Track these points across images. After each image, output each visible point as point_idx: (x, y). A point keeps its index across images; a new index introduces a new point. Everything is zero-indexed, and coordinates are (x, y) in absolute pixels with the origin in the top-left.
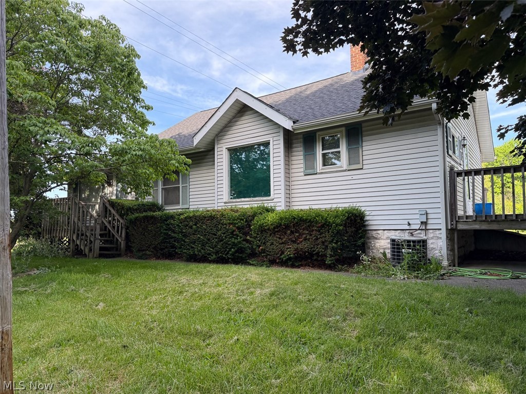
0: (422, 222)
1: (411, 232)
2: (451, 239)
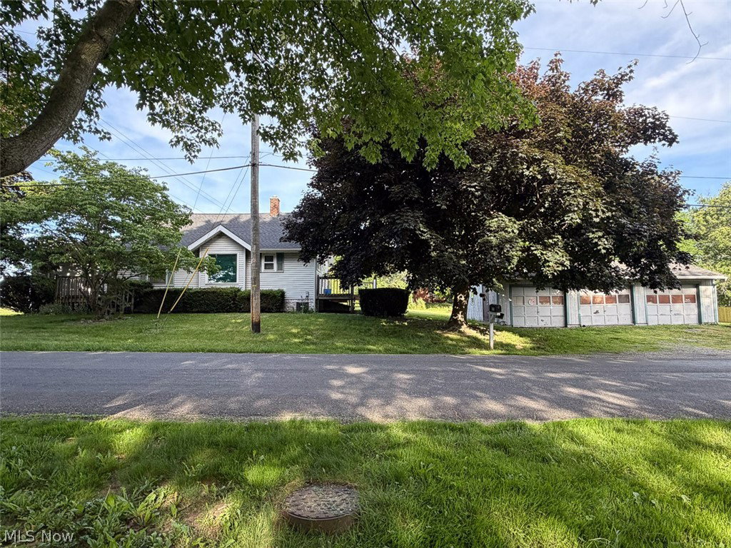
0: (306, 296)
1: (303, 300)
2: (316, 303)
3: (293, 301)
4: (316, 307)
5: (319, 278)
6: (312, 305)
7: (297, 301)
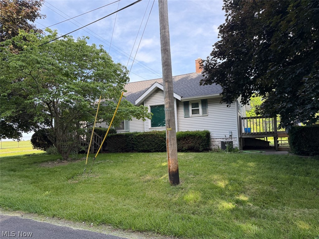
0: (230, 135)
1: (226, 139)
2: (240, 141)
3: (217, 140)
4: (240, 145)
5: (241, 119)
6: (236, 144)
7: (222, 140)
